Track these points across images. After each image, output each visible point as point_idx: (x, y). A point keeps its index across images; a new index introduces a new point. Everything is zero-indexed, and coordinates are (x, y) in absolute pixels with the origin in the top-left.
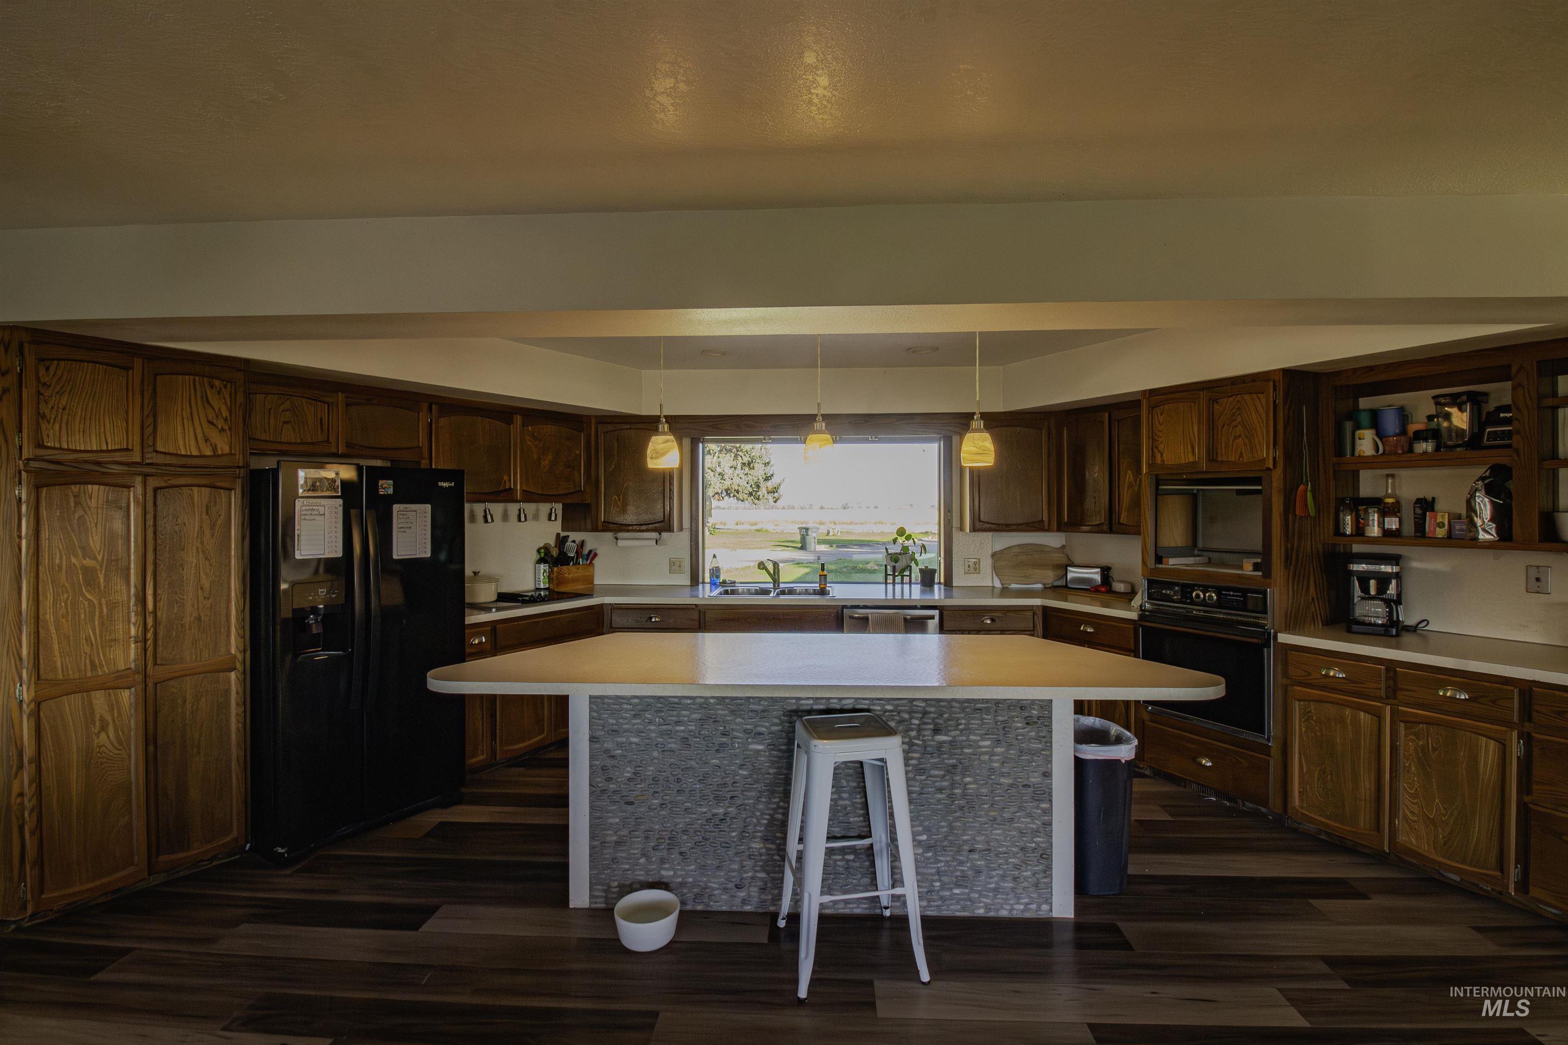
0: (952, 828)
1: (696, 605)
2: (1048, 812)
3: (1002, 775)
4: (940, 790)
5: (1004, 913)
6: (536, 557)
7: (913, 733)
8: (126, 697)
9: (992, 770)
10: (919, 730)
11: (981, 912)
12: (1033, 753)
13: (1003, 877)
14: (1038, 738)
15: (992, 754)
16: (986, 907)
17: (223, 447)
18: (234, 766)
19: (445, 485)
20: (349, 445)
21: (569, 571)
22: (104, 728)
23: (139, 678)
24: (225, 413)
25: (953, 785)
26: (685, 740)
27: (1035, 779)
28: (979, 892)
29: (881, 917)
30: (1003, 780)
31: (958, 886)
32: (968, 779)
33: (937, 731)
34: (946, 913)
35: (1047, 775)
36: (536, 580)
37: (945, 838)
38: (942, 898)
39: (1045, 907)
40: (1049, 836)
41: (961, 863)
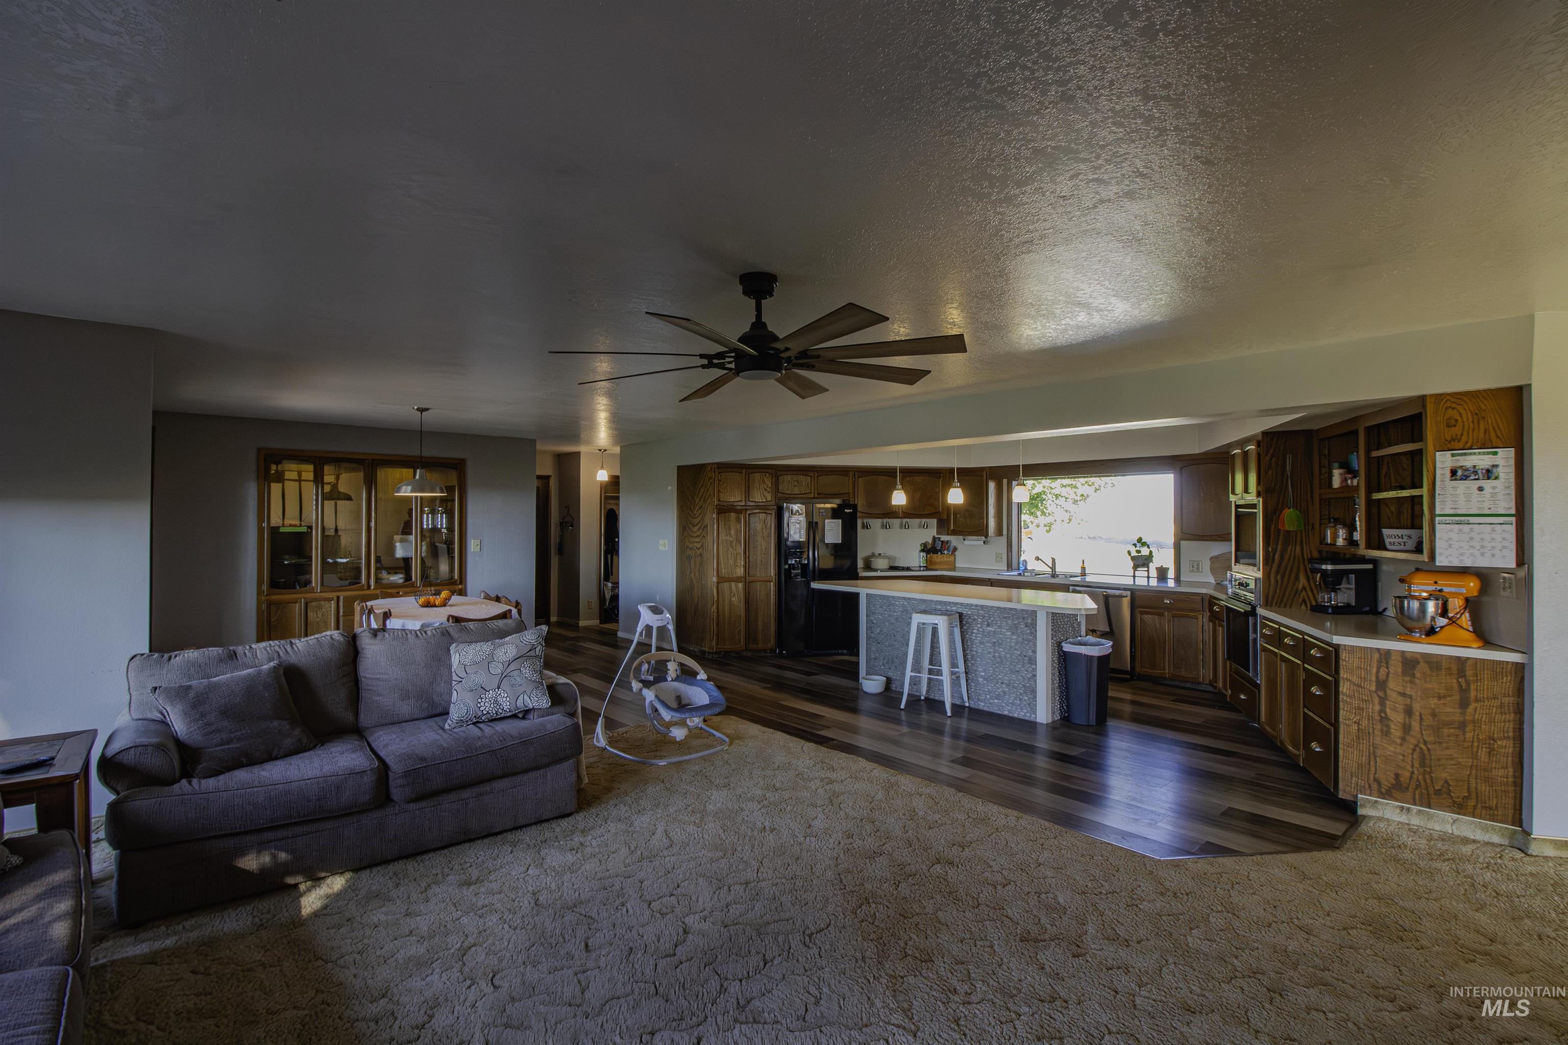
0: (994, 671)
1: (989, 579)
2: (1035, 670)
3: (1015, 649)
4: (989, 653)
5: (1016, 715)
6: (919, 548)
7: (979, 626)
8: (740, 585)
9: (1011, 647)
10: (982, 624)
11: (1006, 713)
12: (1029, 641)
13: (1015, 699)
14: (1031, 633)
15: (1011, 639)
16: (1009, 711)
17: (769, 498)
18: (773, 620)
19: (848, 511)
20: (819, 494)
21: (937, 558)
22: (734, 595)
23: (744, 580)
24: (770, 486)
25: (995, 652)
26: (897, 619)
27: (1030, 653)
28: (1006, 703)
29: (964, 707)
30: (1016, 652)
31: (997, 699)
32: (1001, 649)
33: (988, 625)
34: (991, 710)
35: (1034, 652)
36: (920, 562)
37: (991, 676)
38: (990, 703)
39: (1033, 716)
40: (1035, 681)
41: (998, 688)
